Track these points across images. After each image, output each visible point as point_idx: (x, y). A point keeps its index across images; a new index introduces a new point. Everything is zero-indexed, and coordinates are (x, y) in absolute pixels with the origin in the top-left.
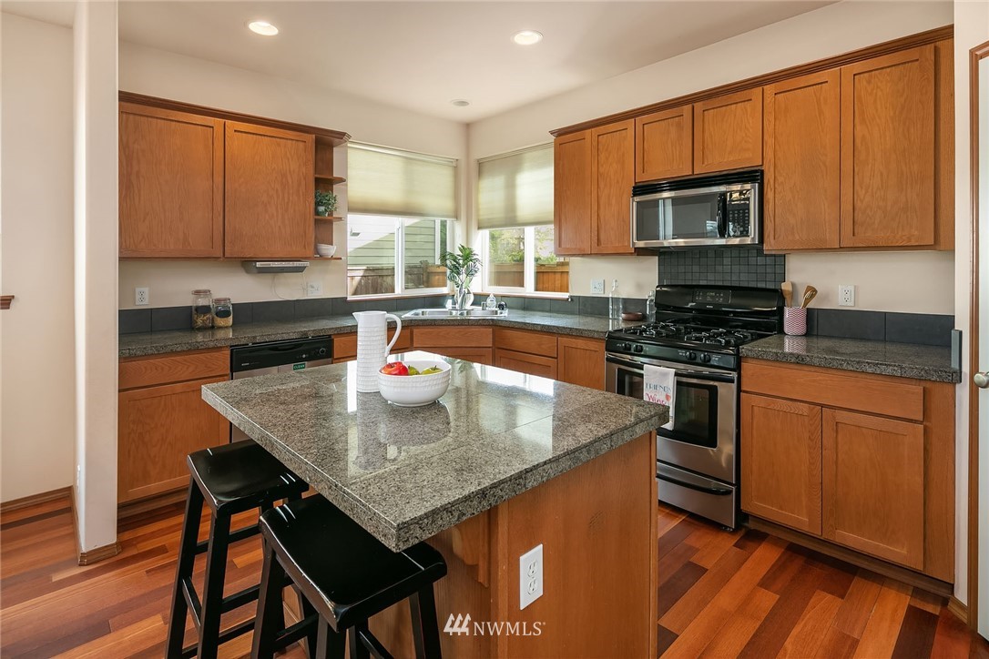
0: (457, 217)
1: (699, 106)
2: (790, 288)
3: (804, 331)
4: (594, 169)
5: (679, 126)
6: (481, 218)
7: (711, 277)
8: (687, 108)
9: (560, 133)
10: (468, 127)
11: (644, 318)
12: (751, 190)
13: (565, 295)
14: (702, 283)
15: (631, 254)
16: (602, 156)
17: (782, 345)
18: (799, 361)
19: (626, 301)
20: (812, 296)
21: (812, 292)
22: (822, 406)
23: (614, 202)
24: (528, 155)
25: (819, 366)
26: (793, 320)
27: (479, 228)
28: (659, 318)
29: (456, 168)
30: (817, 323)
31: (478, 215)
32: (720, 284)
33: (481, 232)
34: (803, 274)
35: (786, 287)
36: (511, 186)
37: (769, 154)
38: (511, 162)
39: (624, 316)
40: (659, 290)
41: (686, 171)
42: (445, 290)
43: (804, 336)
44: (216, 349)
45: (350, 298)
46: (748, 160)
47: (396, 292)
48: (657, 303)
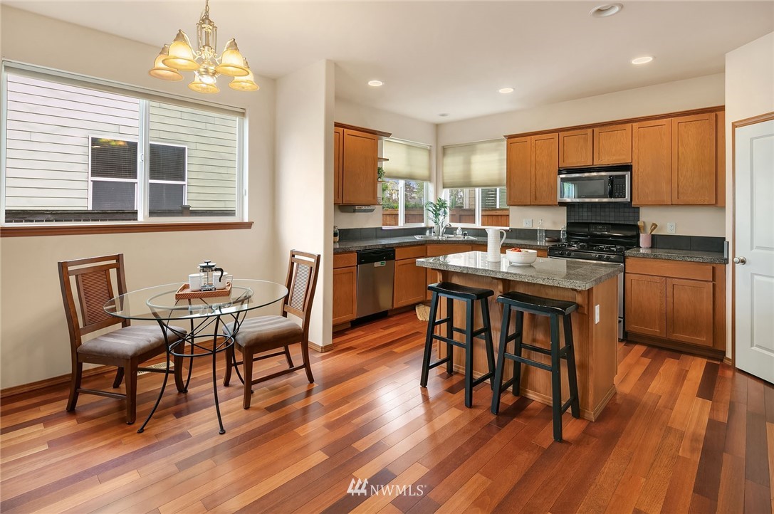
0: (430, 179)
1: (596, 130)
2: (643, 225)
3: (650, 246)
4: (533, 159)
5: (586, 140)
6: (445, 181)
7: (598, 218)
8: (590, 131)
9: (510, 137)
10: (437, 127)
11: (559, 240)
12: (628, 175)
13: (507, 228)
14: (593, 221)
15: (556, 205)
16: (538, 152)
17: (639, 251)
18: (645, 256)
19: (547, 231)
20: (655, 228)
21: (655, 226)
22: (666, 277)
23: (545, 177)
24: (479, 146)
25: (665, 259)
26: (644, 240)
27: (444, 188)
28: (568, 239)
29: (430, 151)
30: (656, 241)
31: (443, 180)
32: (603, 222)
33: (444, 190)
34: (647, 217)
35: (639, 223)
36: (468, 163)
37: (635, 157)
38: (469, 148)
39: (547, 239)
40: (569, 224)
41: (589, 163)
42: (423, 225)
43: (651, 248)
44: (352, 252)
45: (384, 228)
46: (624, 159)
47: (399, 225)
48: (568, 232)
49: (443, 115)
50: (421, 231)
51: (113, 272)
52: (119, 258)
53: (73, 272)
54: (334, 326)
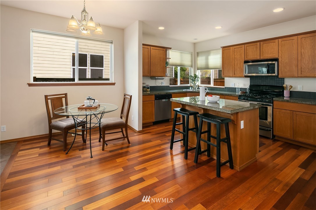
0: (192, 66)
1: (261, 43)
2: (286, 86)
3: (289, 96)
4: (233, 56)
5: (257, 48)
6: (198, 67)
7: (264, 83)
8: (258, 43)
9: (223, 47)
10: (195, 44)
11: (246, 93)
12: (276, 63)
13: (224, 87)
14: (262, 84)
15: (243, 77)
16: (235, 54)
17: (284, 98)
18: (287, 101)
19: (241, 89)
20: (291, 88)
21: (291, 87)
22: (293, 111)
23: (239, 65)
24: (212, 52)
25: (292, 102)
26: (286, 93)
27: (198, 69)
28: (250, 93)
29: (192, 54)
30: (292, 94)
31: (197, 66)
32: (267, 85)
33: (198, 70)
34: (288, 82)
35: (284, 86)
36: (207, 59)
37: (280, 55)
38: (207, 53)
39: (241, 92)
40: (251, 86)
41: (258, 58)
42: (189, 85)
43: (289, 97)
44: (153, 95)
45: (170, 86)
46: (275, 56)
47: (178, 85)
48: (250, 89)
49: (196, 39)
50: (188, 88)
51: (64, 99)
52: (66, 94)
53: (49, 99)
54: (143, 124)
